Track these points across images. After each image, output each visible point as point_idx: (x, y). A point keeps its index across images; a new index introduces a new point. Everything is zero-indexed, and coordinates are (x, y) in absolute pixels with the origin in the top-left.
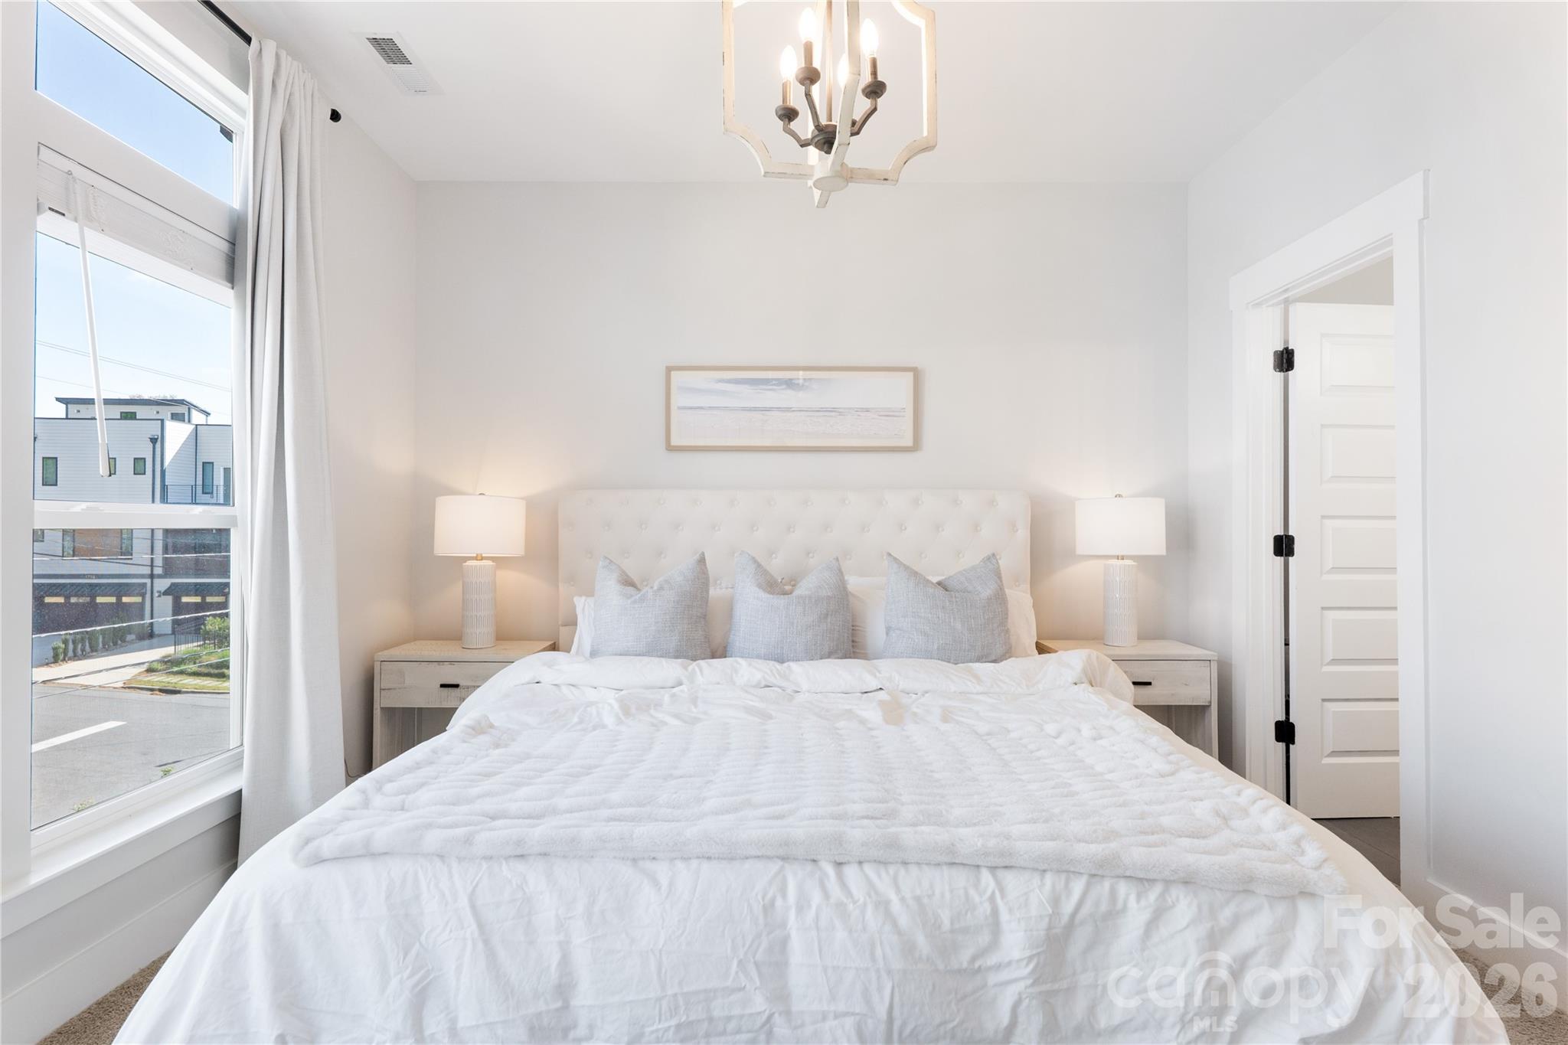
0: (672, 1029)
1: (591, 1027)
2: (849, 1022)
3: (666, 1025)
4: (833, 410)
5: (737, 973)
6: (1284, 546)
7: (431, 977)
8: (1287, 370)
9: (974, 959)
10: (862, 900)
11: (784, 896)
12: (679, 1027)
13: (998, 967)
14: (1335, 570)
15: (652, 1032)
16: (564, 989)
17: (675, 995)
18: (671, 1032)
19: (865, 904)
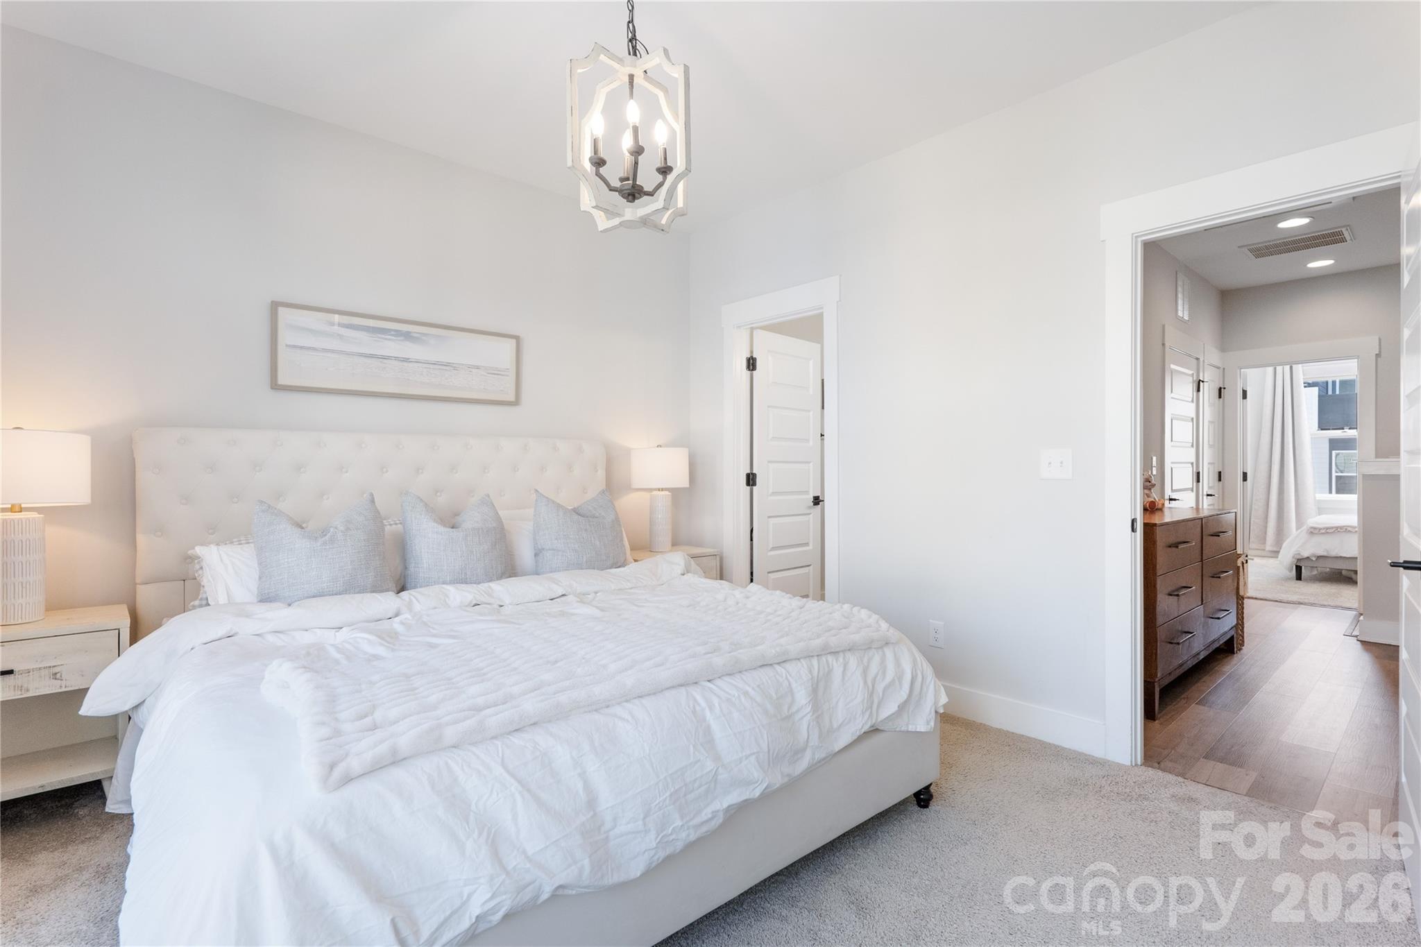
0: (668, 798)
1: (615, 819)
2: (753, 758)
3: (664, 797)
4: (448, 365)
5: (694, 753)
6: (751, 480)
7: (493, 832)
8: (752, 370)
9: (789, 708)
10: (737, 694)
11: (699, 704)
12: (671, 795)
13: (798, 711)
14: (774, 493)
15: (656, 806)
16: (592, 802)
17: (665, 778)
18: (667, 802)
19: (739, 695)
